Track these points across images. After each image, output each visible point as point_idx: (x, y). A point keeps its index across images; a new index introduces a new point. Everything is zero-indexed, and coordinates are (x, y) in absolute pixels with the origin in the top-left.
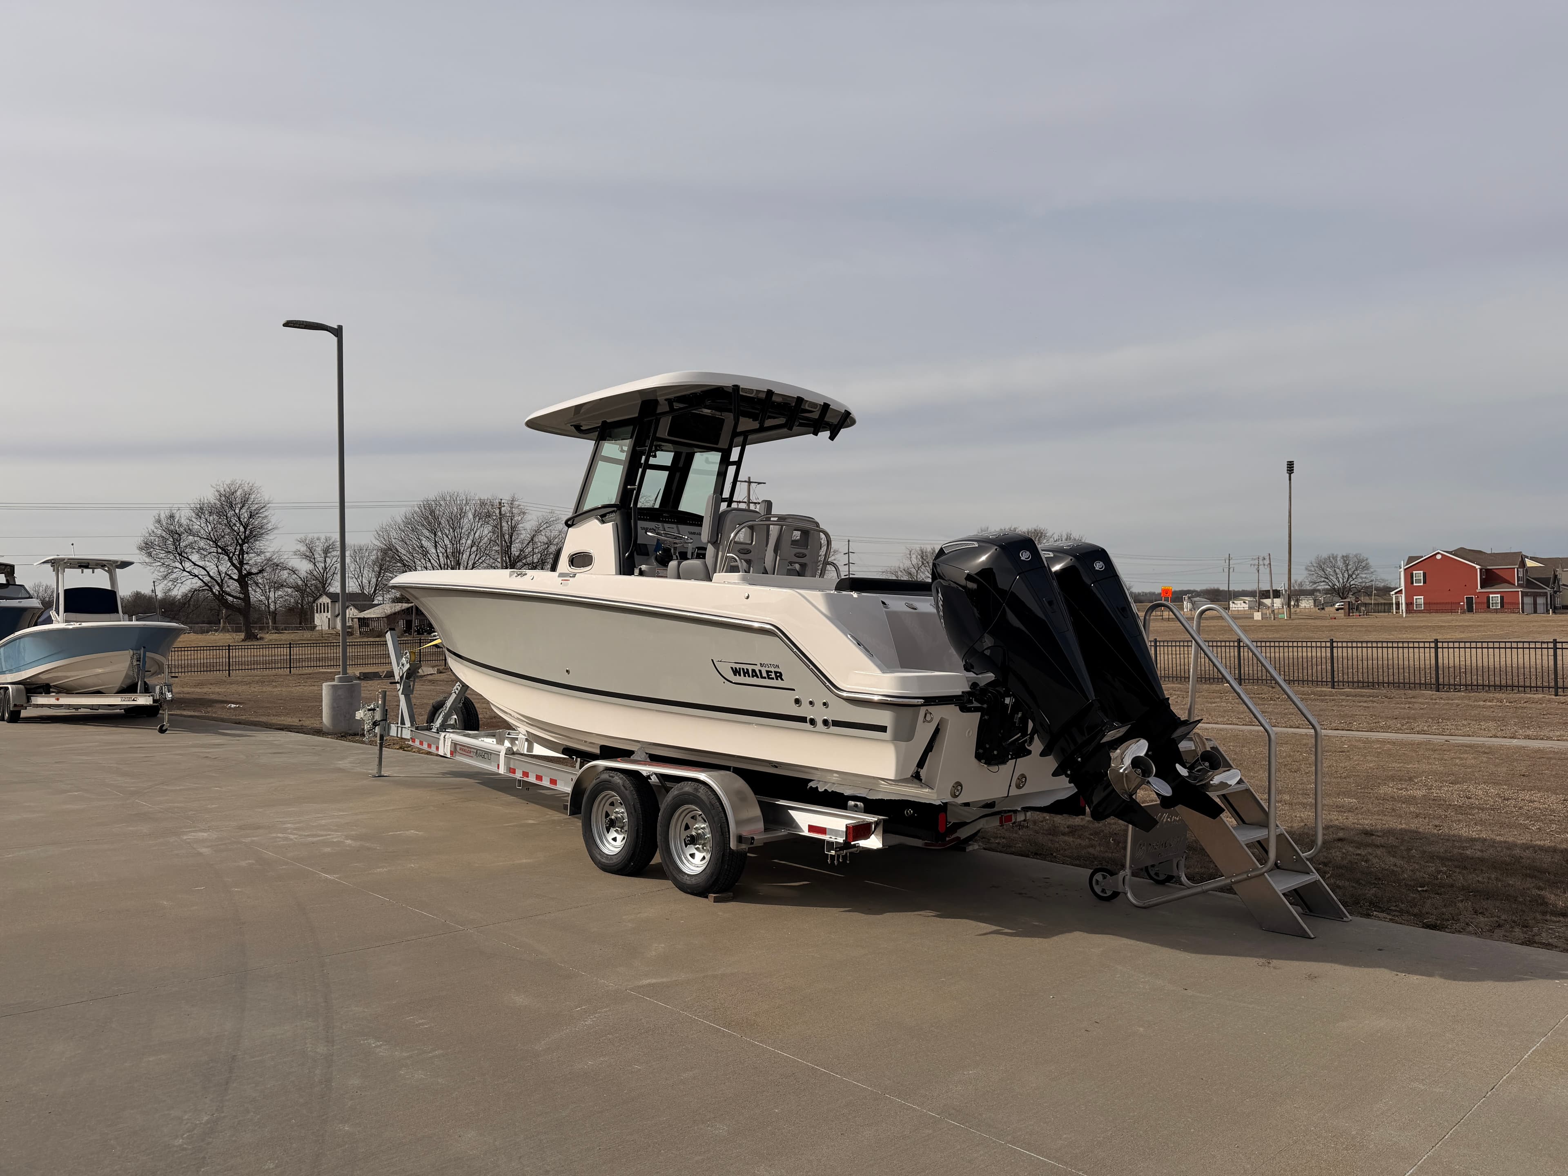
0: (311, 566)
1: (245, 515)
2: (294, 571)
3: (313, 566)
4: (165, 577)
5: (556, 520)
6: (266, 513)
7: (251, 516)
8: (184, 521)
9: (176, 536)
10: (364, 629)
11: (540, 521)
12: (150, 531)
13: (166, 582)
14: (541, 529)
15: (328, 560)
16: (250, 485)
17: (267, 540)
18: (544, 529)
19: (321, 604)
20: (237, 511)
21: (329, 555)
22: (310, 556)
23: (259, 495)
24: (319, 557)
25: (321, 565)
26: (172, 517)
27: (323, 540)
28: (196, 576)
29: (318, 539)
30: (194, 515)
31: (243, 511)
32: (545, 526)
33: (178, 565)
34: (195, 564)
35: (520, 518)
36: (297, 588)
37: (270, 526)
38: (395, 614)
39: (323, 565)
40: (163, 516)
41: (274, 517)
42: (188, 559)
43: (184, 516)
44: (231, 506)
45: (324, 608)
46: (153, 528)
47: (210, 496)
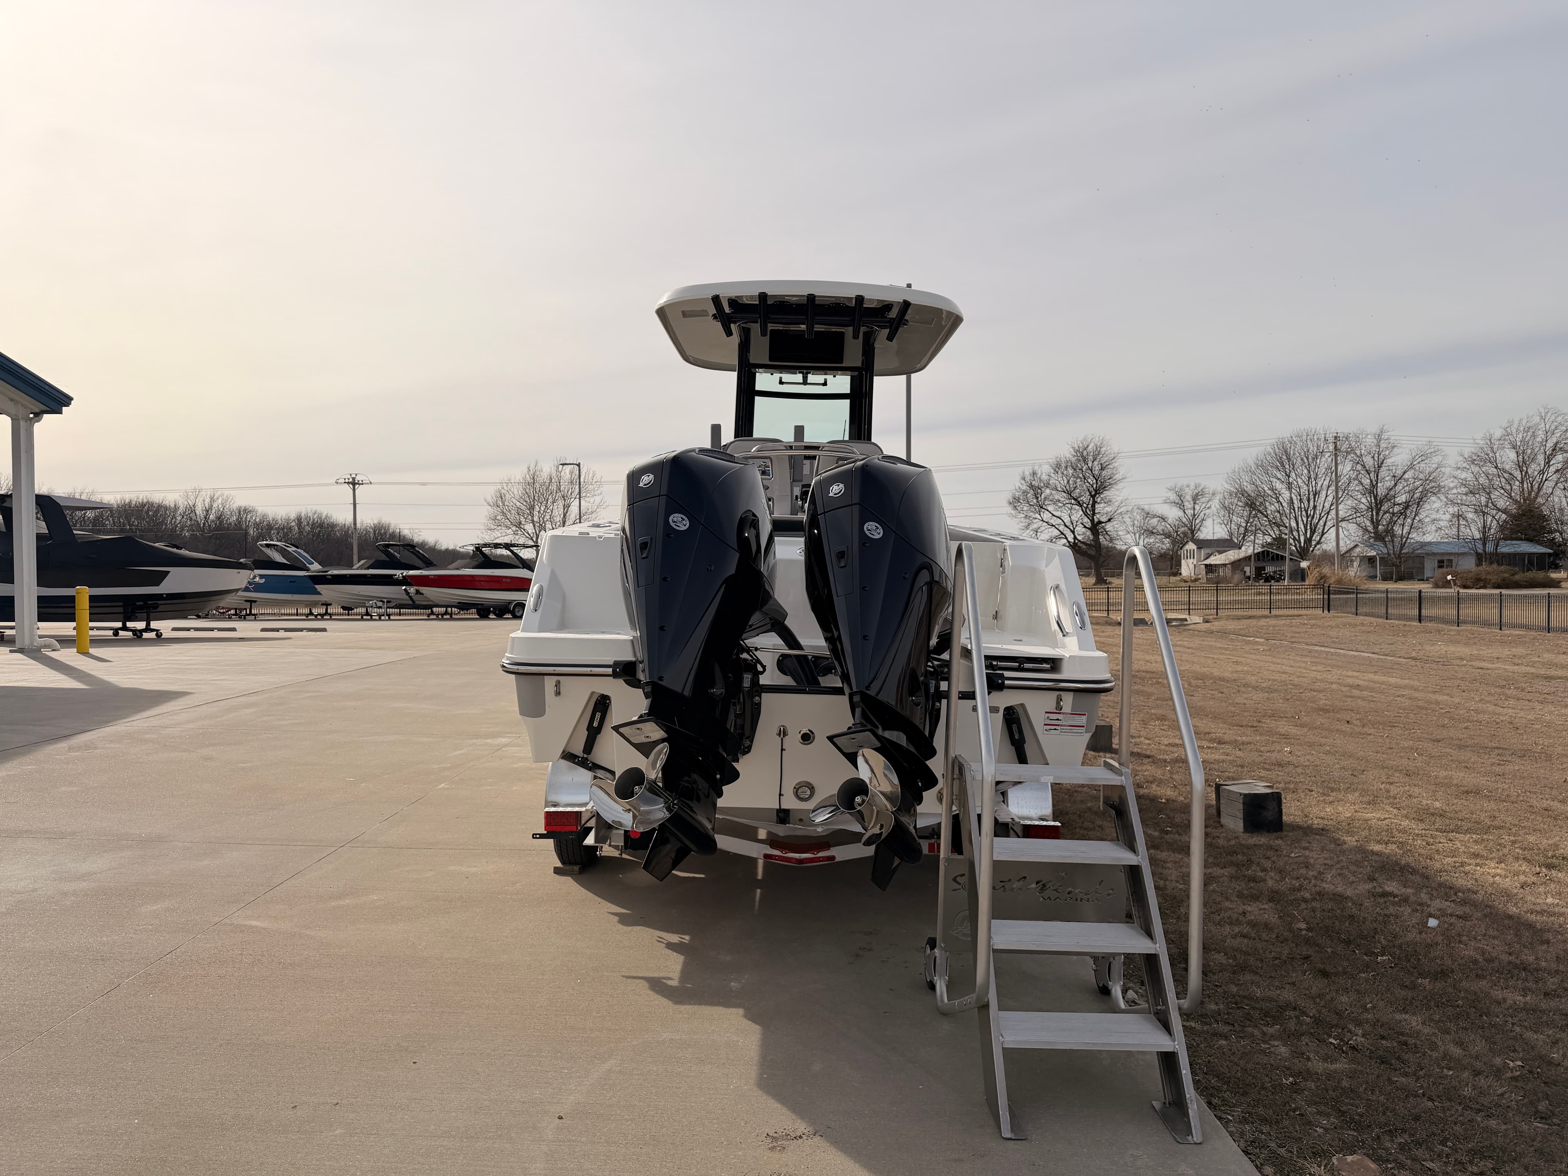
0: (1181, 514)
1: (1097, 468)
2: (1163, 519)
3: (1183, 514)
4: (1027, 527)
5: (1435, 452)
6: (1116, 465)
7: (1102, 469)
8: (1045, 477)
9: (1036, 490)
10: (1210, 576)
11: (1414, 454)
12: (1017, 488)
13: (1028, 531)
14: (1415, 463)
15: (1197, 507)
16: (1101, 438)
17: (1118, 490)
18: (1419, 463)
19: (1187, 551)
20: (1090, 465)
21: (1198, 502)
22: (1180, 504)
23: (1109, 448)
24: (1188, 505)
25: (1190, 512)
26: (1034, 474)
27: (1192, 487)
28: (1053, 525)
29: (1188, 486)
30: (1052, 471)
31: (1096, 463)
32: (1420, 459)
33: (1037, 516)
34: (1053, 515)
35: (1387, 453)
36: (1168, 535)
37: (1117, 477)
38: (1240, 560)
39: (1192, 512)
40: (1027, 473)
41: (1122, 468)
42: (1048, 510)
43: (1045, 471)
44: (1085, 460)
45: (1191, 555)
46: (1019, 485)
47: (1066, 453)
